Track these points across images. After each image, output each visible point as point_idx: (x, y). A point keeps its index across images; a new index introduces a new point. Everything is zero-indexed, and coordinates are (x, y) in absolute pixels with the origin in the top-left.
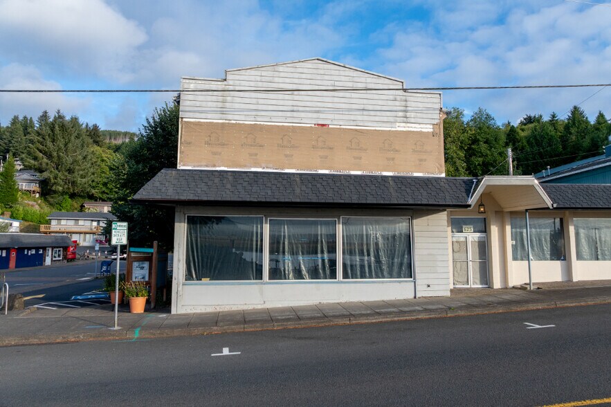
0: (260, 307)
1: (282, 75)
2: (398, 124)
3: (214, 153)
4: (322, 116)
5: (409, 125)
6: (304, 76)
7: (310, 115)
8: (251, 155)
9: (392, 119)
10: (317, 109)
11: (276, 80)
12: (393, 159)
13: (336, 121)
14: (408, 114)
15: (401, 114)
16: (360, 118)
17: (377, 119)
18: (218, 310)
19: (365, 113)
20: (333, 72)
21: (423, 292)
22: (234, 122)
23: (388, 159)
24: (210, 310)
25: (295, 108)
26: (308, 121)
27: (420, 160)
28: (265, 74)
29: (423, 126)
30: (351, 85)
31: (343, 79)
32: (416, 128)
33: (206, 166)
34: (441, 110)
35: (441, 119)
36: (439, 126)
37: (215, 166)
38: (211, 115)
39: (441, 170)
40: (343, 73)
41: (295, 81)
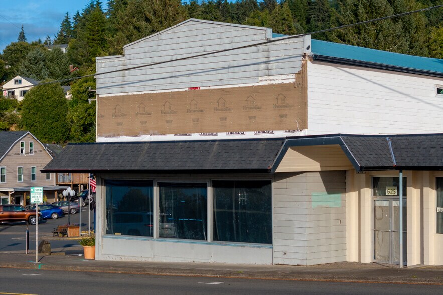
0: (149, 261)
1: (164, 42)
2: (260, 78)
3: (119, 124)
4: (194, 78)
5: (271, 78)
6: (181, 40)
7: (185, 79)
8: (142, 123)
9: (254, 74)
10: (191, 72)
11: (160, 48)
12: (255, 117)
13: (206, 83)
14: (270, 65)
15: (263, 66)
16: (225, 76)
17: (241, 75)
18: (124, 260)
19: (231, 70)
20: (204, 31)
21: (280, 260)
22: (130, 94)
23: (250, 118)
24: (118, 259)
25: (174, 74)
26: (182, 86)
27: (282, 116)
28: (151, 44)
29: (284, 77)
30: (218, 41)
31: (212, 36)
32: (278, 80)
33: (114, 136)
34: (304, 56)
35: (304, 66)
36: (302, 75)
37: (119, 135)
38: (115, 90)
39: (304, 126)
40: (212, 31)
41: (174, 46)
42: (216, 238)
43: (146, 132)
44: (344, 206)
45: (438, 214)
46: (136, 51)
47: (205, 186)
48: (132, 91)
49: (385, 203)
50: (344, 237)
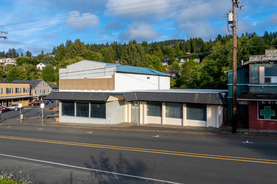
0: (74, 122)
1: (78, 65)
2: (103, 76)
3: (65, 86)
4: (85, 75)
6: (82, 65)
7: (83, 75)
9: (101, 75)
13: (89, 77)
14: (105, 73)
15: (103, 73)
16: (94, 75)
17: (98, 75)
18: (67, 122)
20: (88, 63)
21: (108, 123)
23: (100, 86)
24: (65, 122)
26: (82, 77)
27: (108, 86)
28: (74, 66)
29: (109, 76)
30: (92, 66)
31: (90, 65)
32: (107, 77)
33: (64, 90)
34: (114, 71)
35: (114, 74)
36: (113, 76)
37: (65, 89)
38: (64, 77)
39: (114, 89)
40: (90, 63)
41: (80, 67)
42: (91, 117)
43: (73, 89)
44: (124, 108)
45: (147, 111)
46: (70, 68)
47: (88, 103)
48: (69, 78)
49: (134, 108)
50: (124, 116)
